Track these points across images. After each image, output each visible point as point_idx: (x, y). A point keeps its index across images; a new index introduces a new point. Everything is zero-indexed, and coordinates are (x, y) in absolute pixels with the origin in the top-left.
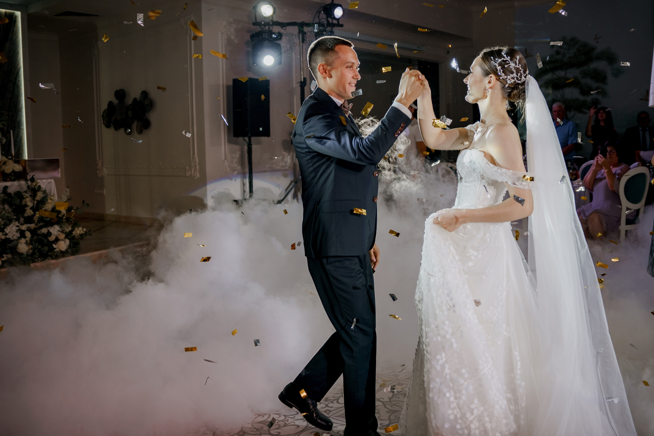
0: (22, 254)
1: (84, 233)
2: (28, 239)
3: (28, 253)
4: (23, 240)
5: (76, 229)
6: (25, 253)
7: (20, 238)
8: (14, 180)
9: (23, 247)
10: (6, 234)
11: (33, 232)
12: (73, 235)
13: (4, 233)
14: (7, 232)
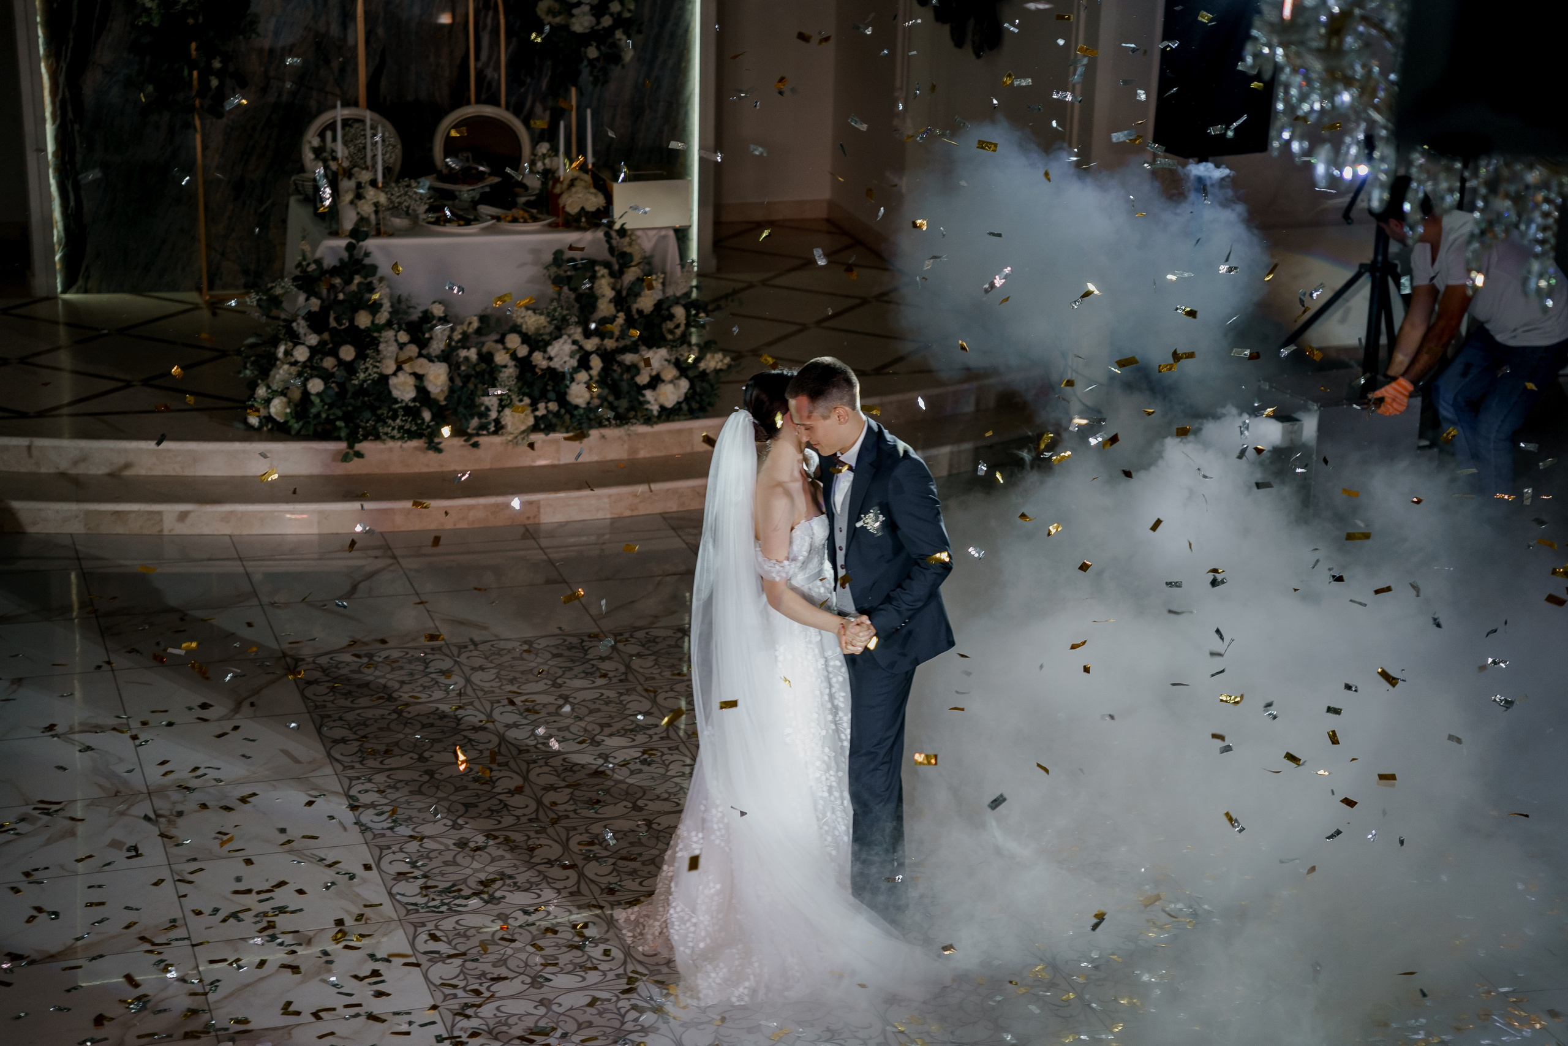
0: (577, 407)
1: (724, 367)
2: (594, 372)
3: (591, 405)
4: (583, 376)
5: (709, 356)
6: (583, 405)
7: (576, 370)
8: (585, 229)
9: (579, 393)
10: (550, 359)
11: (608, 357)
12: (701, 369)
13: (547, 356)
14: (552, 354)
